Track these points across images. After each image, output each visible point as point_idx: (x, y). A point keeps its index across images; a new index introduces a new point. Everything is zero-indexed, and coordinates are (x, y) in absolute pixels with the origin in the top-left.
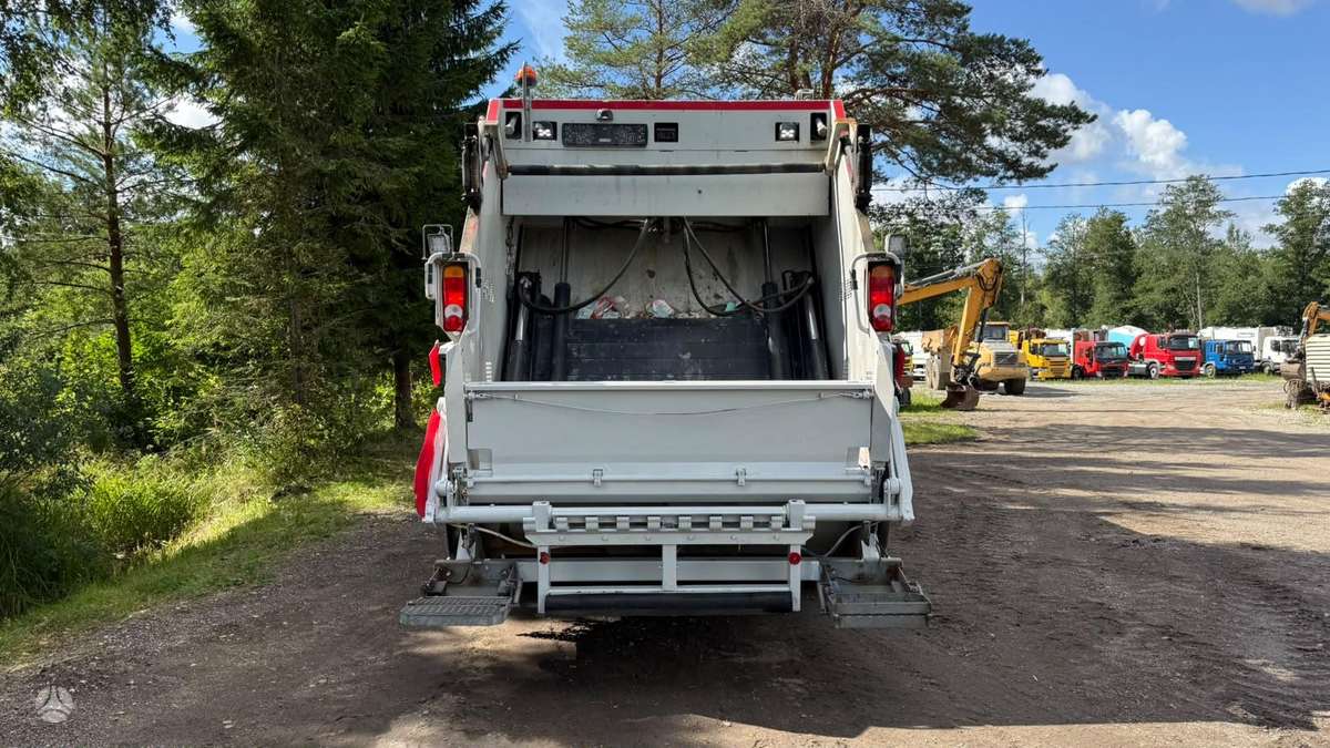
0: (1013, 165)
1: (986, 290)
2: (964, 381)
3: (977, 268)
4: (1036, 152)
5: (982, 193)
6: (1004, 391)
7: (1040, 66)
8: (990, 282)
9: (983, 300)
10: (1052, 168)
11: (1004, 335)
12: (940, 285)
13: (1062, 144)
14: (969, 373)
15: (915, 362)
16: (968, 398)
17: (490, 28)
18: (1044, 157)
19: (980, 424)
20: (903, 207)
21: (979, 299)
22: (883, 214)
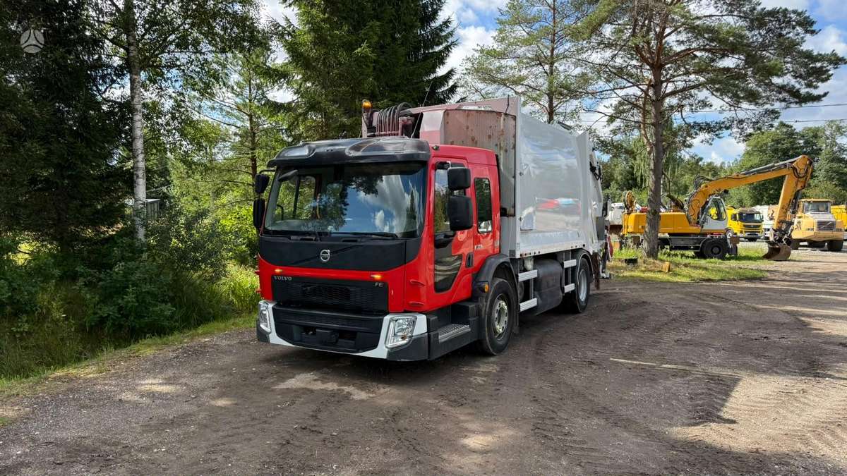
0: (795, 93)
1: (799, 177)
2: (780, 240)
3: (792, 162)
4: (809, 85)
5: (777, 112)
6: (827, 249)
7: (814, 28)
8: (802, 172)
9: (797, 185)
10: (825, 94)
11: (827, 208)
12: (766, 174)
13: (827, 79)
14: (784, 235)
15: (764, 227)
16: (782, 252)
17: (444, 34)
18: (816, 87)
19: (780, 269)
20: (723, 123)
21: (794, 182)
22: (709, 128)
